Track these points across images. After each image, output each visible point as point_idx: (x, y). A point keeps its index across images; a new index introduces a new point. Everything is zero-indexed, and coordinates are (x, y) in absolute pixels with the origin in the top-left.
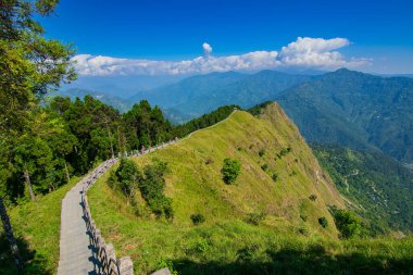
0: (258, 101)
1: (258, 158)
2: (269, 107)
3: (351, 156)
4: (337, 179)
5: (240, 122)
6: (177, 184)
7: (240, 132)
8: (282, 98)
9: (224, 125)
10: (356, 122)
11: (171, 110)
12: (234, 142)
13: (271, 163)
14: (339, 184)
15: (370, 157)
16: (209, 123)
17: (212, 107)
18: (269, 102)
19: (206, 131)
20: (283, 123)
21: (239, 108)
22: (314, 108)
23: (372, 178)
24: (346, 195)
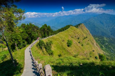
0: (78, 24)
1: (77, 40)
2: (81, 25)
3: (105, 39)
4: (101, 46)
5: (72, 30)
6: (55, 47)
7: (72, 33)
8: (85, 22)
9: (68, 31)
10: (107, 29)
11: (53, 27)
12: (71, 35)
13: (81, 41)
14: (102, 47)
15: (111, 39)
16: (63, 30)
17: (64, 25)
18: (81, 24)
19: (63, 32)
20: (85, 30)
21: (72, 26)
22: (94, 25)
23: (112, 45)
24: (104, 50)
